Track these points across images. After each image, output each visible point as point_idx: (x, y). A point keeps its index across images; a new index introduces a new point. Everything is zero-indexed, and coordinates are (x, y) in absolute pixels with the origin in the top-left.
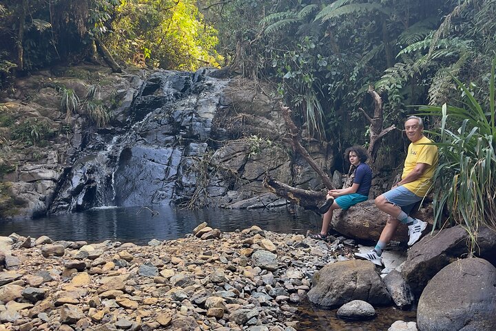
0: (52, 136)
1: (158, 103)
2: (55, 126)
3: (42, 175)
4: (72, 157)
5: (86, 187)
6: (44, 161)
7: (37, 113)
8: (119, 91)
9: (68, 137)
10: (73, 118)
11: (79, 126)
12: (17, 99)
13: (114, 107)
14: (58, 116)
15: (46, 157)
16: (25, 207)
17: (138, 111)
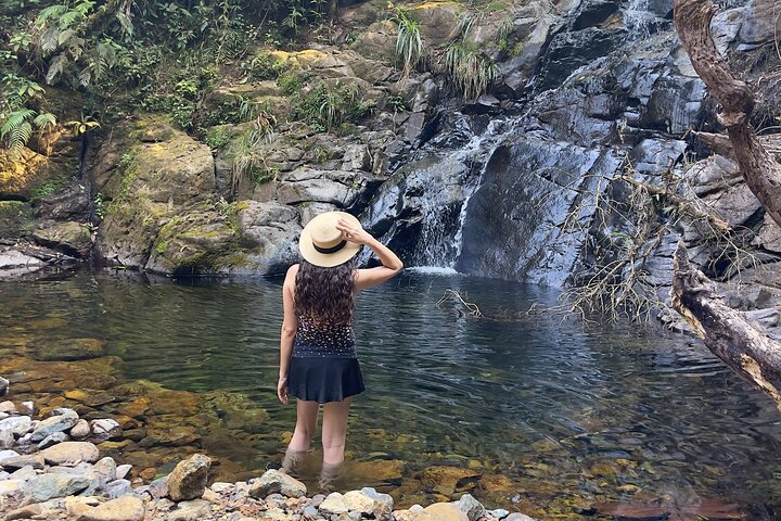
0: (366, 117)
1: (600, 47)
2: (371, 96)
3: (314, 192)
4: (394, 161)
5: (398, 223)
6: (332, 164)
7: (344, 71)
8: (519, 22)
9: (394, 117)
10: (413, 81)
11: (423, 96)
12: (331, 44)
13: (504, 57)
14: (385, 76)
15: (339, 156)
16: (257, 253)
17: (553, 65)
